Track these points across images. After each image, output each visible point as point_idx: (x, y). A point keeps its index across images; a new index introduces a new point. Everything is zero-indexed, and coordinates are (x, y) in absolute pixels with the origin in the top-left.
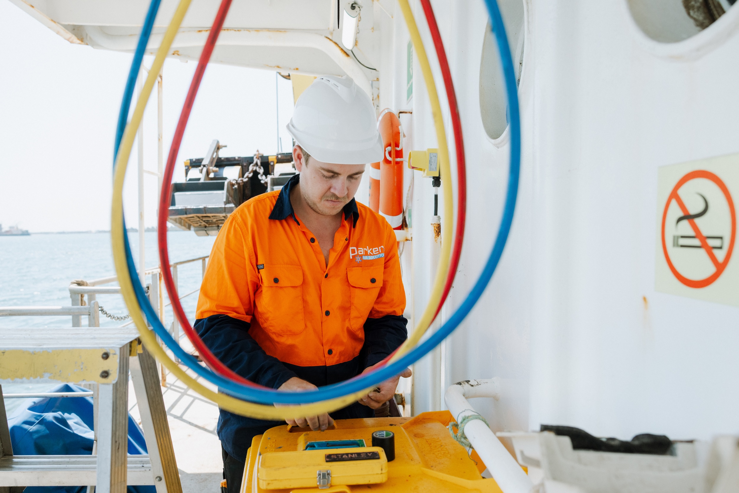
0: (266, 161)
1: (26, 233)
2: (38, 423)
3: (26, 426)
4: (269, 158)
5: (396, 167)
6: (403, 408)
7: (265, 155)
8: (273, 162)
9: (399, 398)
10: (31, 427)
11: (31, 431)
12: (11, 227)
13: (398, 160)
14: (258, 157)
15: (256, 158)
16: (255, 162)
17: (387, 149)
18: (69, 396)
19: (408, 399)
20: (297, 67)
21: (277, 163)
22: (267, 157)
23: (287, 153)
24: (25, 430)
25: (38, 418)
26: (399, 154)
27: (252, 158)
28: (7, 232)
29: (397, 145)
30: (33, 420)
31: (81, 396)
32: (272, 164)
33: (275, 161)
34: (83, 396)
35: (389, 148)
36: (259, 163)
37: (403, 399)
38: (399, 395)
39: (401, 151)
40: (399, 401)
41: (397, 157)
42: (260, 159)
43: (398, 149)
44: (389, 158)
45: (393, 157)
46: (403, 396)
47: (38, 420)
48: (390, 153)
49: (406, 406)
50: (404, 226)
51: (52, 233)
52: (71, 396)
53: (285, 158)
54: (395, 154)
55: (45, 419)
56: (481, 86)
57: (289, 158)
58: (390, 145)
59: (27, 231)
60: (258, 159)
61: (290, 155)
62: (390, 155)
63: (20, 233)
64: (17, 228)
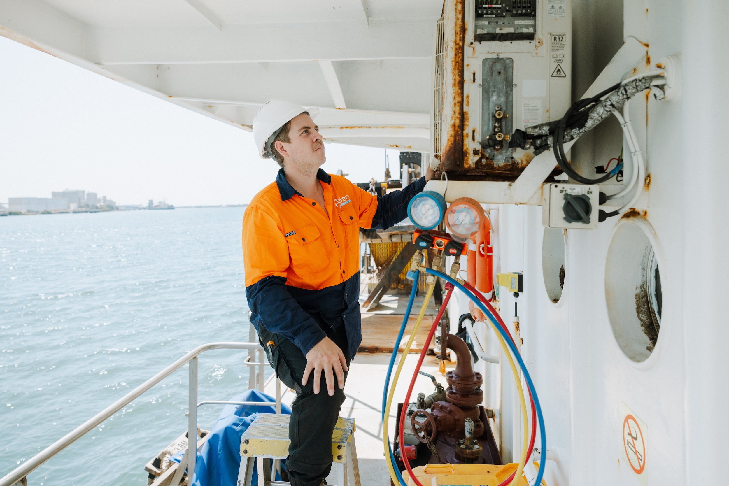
0: (379, 186)
1: (171, 208)
2: (242, 425)
3: (234, 427)
4: (382, 184)
5: (487, 259)
6: (493, 421)
7: (378, 181)
8: (385, 187)
9: (490, 413)
10: (238, 427)
11: (237, 430)
12: (160, 203)
13: (489, 254)
14: (373, 184)
15: (372, 185)
16: (370, 188)
17: (481, 245)
18: (260, 405)
19: (497, 414)
20: (410, 145)
21: (388, 188)
22: (380, 183)
23: (396, 181)
24: (234, 429)
25: (242, 421)
26: (490, 250)
27: (368, 184)
28: (157, 206)
29: (489, 243)
30: (238, 422)
31: (267, 405)
32: (384, 189)
33: (386, 186)
34: (269, 405)
35: (482, 246)
36: (374, 189)
37: (493, 414)
38: (490, 410)
39: (491, 248)
40: (490, 415)
41: (488, 252)
42: (374, 185)
43: (490, 246)
44: (482, 252)
45: (486, 253)
46: (493, 412)
47: (241, 422)
48: (483, 249)
49: (495, 419)
50: (494, 297)
51: (192, 207)
52: (261, 405)
53: (394, 184)
54: (487, 250)
55: (246, 422)
56: (543, 256)
57: (397, 184)
58: (483, 243)
59: (172, 206)
60: (373, 186)
61: (398, 181)
62: (484, 251)
63: (167, 207)
64: (164, 203)
